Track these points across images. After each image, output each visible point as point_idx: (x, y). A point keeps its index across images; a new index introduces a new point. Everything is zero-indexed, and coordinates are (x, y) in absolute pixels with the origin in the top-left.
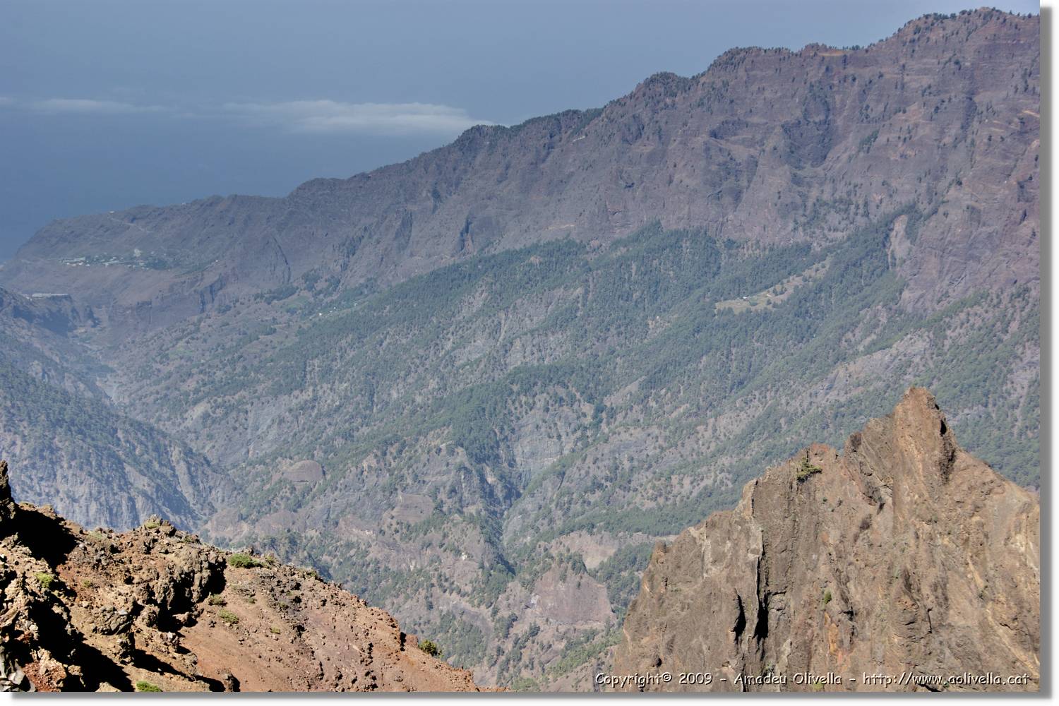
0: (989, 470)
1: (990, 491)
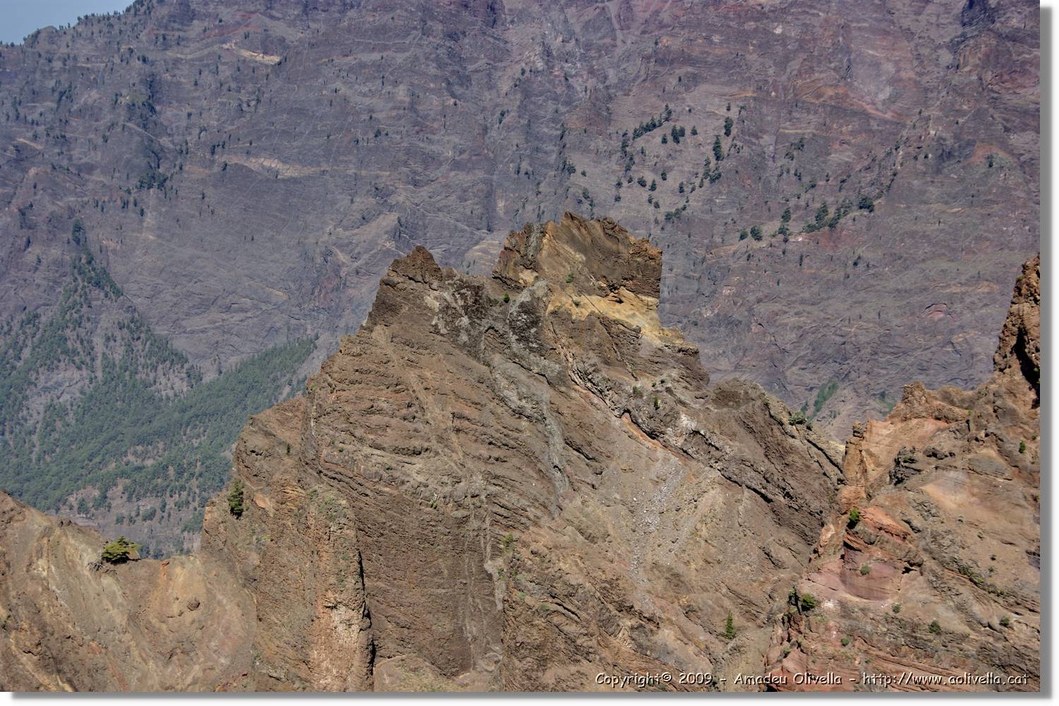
0: (9, 499)
1: (11, 519)
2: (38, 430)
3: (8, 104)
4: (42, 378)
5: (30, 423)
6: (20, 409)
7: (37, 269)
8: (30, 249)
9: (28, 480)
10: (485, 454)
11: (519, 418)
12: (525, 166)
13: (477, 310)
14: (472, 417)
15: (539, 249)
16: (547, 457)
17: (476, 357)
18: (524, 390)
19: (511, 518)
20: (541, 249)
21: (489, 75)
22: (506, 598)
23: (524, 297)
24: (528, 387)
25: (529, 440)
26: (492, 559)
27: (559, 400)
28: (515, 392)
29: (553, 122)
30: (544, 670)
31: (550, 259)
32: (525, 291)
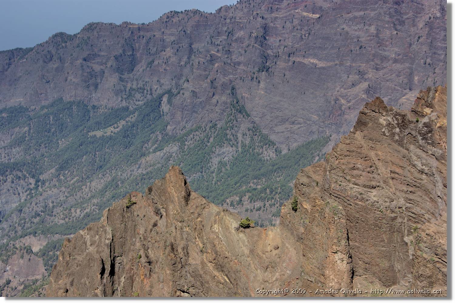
0: (204, 199)
1: (204, 207)
2: (215, 172)
3: (208, 38)
4: (217, 150)
5: (212, 168)
6: (208, 163)
7: (216, 105)
8: (214, 97)
9: (211, 192)
10: (405, 189)
11: (422, 174)
12: (428, 61)
13: (403, 125)
14: (400, 173)
15: (433, 98)
16: (434, 192)
17: (402, 146)
18: (424, 161)
19: (417, 218)
20: (435, 98)
21: (414, 20)
22: (414, 254)
23: (426, 120)
24: (426, 160)
25: (426, 184)
26: (407, 236)
27: (441, 167)
28: (420, 162)
29: (443, 41)
30: (432, 288)
31: (439, 103)
32: (426, 117)
